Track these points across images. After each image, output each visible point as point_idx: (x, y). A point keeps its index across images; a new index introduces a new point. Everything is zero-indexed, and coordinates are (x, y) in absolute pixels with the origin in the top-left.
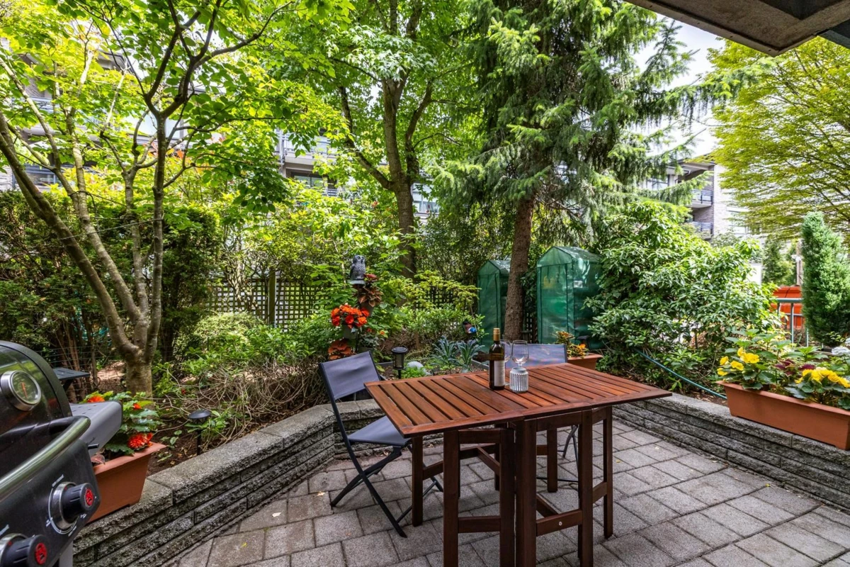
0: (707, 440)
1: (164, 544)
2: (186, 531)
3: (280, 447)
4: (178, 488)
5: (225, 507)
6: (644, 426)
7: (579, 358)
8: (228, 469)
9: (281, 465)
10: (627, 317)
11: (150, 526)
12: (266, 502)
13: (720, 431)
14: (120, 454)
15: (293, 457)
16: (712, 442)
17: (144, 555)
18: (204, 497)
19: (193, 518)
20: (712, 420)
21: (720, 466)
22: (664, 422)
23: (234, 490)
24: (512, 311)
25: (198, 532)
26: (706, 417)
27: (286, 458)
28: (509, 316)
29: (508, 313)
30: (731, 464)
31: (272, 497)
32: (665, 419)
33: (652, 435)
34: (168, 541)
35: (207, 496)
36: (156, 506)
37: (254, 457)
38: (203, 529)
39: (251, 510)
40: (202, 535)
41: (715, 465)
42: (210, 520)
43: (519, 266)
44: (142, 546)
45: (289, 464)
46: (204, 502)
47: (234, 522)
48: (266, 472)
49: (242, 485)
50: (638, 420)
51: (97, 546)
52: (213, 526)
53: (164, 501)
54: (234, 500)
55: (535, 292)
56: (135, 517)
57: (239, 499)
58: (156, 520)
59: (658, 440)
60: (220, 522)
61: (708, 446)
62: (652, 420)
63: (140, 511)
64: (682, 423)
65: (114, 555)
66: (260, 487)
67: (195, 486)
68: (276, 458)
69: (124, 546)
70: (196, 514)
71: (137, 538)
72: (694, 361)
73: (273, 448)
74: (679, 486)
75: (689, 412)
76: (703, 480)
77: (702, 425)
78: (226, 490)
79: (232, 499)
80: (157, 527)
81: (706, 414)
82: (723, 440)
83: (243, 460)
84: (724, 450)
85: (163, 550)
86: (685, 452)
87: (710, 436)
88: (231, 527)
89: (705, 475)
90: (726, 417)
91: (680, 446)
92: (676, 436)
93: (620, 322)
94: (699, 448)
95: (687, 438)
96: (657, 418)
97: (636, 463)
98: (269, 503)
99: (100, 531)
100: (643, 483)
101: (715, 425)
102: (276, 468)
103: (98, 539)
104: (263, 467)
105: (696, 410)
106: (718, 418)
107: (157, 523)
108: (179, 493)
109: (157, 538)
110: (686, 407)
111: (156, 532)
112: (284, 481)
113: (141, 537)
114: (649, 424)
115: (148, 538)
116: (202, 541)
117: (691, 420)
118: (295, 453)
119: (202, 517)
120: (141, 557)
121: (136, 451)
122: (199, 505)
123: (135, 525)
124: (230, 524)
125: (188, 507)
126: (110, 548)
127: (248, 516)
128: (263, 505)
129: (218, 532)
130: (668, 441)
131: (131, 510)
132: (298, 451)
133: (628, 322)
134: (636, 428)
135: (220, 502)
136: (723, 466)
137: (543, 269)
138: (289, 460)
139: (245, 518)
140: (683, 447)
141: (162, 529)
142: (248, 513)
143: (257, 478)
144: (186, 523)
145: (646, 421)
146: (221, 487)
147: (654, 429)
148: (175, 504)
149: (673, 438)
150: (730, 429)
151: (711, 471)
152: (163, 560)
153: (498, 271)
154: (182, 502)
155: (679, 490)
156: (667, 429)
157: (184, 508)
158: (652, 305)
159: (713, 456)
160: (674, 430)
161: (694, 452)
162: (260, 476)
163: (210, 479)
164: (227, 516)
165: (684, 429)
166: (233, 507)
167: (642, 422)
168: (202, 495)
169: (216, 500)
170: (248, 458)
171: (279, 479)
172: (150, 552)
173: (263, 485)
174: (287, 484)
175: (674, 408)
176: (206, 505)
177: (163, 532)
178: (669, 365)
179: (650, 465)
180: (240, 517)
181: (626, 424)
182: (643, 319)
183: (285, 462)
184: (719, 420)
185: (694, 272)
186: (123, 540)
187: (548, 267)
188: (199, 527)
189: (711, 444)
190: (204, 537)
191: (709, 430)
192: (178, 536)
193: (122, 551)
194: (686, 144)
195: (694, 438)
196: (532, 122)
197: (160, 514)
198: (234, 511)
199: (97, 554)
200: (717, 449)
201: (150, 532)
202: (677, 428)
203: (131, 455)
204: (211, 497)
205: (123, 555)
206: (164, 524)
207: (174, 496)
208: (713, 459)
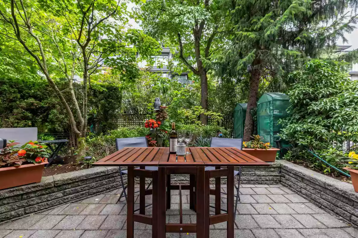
0: (338, 207)
1: (49, 200)
2: (60, 198)
3: (105, 173)
4: (56, 180)
5: (78, 192)
6: (301, 192)
7: (264, 150)
8: (79, 177)
9: (106, 180)
10: (299, 128)
11: (44, 192)
12: (98, 194)
13: (347, 201)
14: (30, 163)
15: (113, 178)
16: (341, 208)
17: (41, 203)
18: (68, 186)
19: (64, 193)
20: (341, 193)
21: (343, 225)
22: (312, 191)
23: (83, 186)
24: (247, 128)
25: (65, 199)
26: (337, 191)
27: (109, 178)
28: (246, 130)
29: (245, 129)
30: (353, 225)
31: (101, 193)
32: (313, 190)
33: (305, 198)
34: (52, 200)
35: (70, 186)
36: (46, 185)
37: (92, 175)
38: (67, 198)
39: (90, 196)
40: (66, 201)
41: (341, 224)
42: (71, 196)
43: (251, 105)
44: (40, 199)
45: (111, 181)
46: (69, 188)
47: (82, 198)
48: (99, 182)
49: (87, 185)
50: (298, 188)
51: (22, 195)
52: (72, 199)
53: (49, 184)
54: (82, 190)
55: (256, 118)
56: (37, 187)
57: (85, 190)
58: (46, 191)
59: (307, 201)
60: (75, 197)
61: (338, 210)
62: (305, 189)
63: (39, 186)
64: (322, 193)
65: (29, 200)
66: (95, 188)
67: (63, 181)
68: (104, 177)
69: (33, 197)
70: (64, 192)
71: (39, 196)
72: (341, 156)
73: (102, 172)
74: (301, 231)
75: (327, 187)
76: (323, 231)
77: (335, 196)
78: (79, 186)
79: (82, 189)
80: (47, 194)
81: (337, 189)
82: (348, 208)
83: (86, 175)
84: (349, 215)
85: (49, 203)
86: (322, 211)
87: (340, 204)
88: (80, 200)
89: (328, 228)
90: (350, 192)
91: (320, 207)
92: (319, 201)
93: (295, 132)
94: (333, 211)
95: (325, 203)
96: (308, 188)
97: (281, 211)
98: (99, 195)
99: (22, 190)
100: (277, 223)
101: (344, 197)
102: (104, 181)
103: (22, 192)
104: (97, 180)
105: (330, 186)
106: (345, 192)
107: (47, 192)
108: (57, 182)
109: (47, 198)
110: (325, 183)
111: (47, 195)
112: (108, 187)
113: (40, 196)
114: (304, 191)
115: (43, 197)
116: (66, 203)
117: (328, 192)
118: (114, 177)
119: (67, 194)
120: (39, 203)
121: (36, 163)
122: (66, 189)
123: (37, 191)
124: (80, 199)
125: (61, 189)
126: (27, 197)
127: (88, 198)
128: (97, 195)
129: (74, 201)
130: (314, 204)
131: (35, 185)
132: (116, 176)
133: (300, 131)
134: (297, 193)
135: (75, 190)
136: (347, 225)
137: (260, 105)
138: (111, 179)
139: (87, 198)
140: (322, 209)
141: (49, 195)
142: (88, 196)
143: (94, 184)
144: (60, 194)
145: (302, 189)
146: (76, 184)
147: (306, 194)
148: (55, 186)
149: (317, 202)
150: (354, 201)
151: (334, 226)
152: (48, 206)
153: (242, 108)
154: (59, 186)
155: (300, 233)
156: (313, 196)
157: (59, 188)
158: (316, 122)
159: (341, 218)
160: (317, 197)
161: (329, 213)
162: (96, 183)
163: (71, 179)
164: (78, 196)
165: (324, 197)
166: (81, 193)
167: (300, 190)
168: (67, 185)
169: (74, 188)
170: (90, 175)
171: (105, 186)
172: (43, 202)
173: (97, 187)
174: (109, 189)
175: (317, 183)
176: (69, 189)
177: (49, 196)
178: (324, 158)
179: (290, 215)
180: (85, 198)
181: (291, 190)
182: (309, 130)
183: (109, 180)
184: (345, 194)
185: (347, 101)
186: (33, 195)
187: (262, 104)
188: (65, 197)
189: (340, 209)
190: (67, 202)
191: (340, 200)
192: (56, 199)
193: (32, 199)
194: (349, 23)
195: (329, 204)
196: (250, 29)
197: (48, 189)
198: (82, 194)
199: (22, 198)
200: (344, 213)
201: (44, 195)
202: (319, 196)
203: (34, 164)
204: (72, 187)
205: (32, 200)
206: (50, 193)
207: (54, 183)
208: (341, 220)
